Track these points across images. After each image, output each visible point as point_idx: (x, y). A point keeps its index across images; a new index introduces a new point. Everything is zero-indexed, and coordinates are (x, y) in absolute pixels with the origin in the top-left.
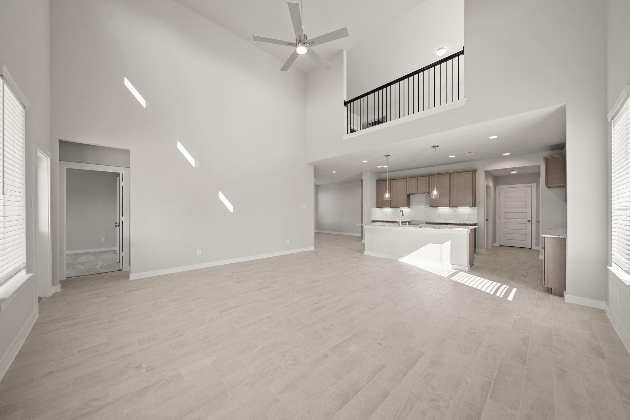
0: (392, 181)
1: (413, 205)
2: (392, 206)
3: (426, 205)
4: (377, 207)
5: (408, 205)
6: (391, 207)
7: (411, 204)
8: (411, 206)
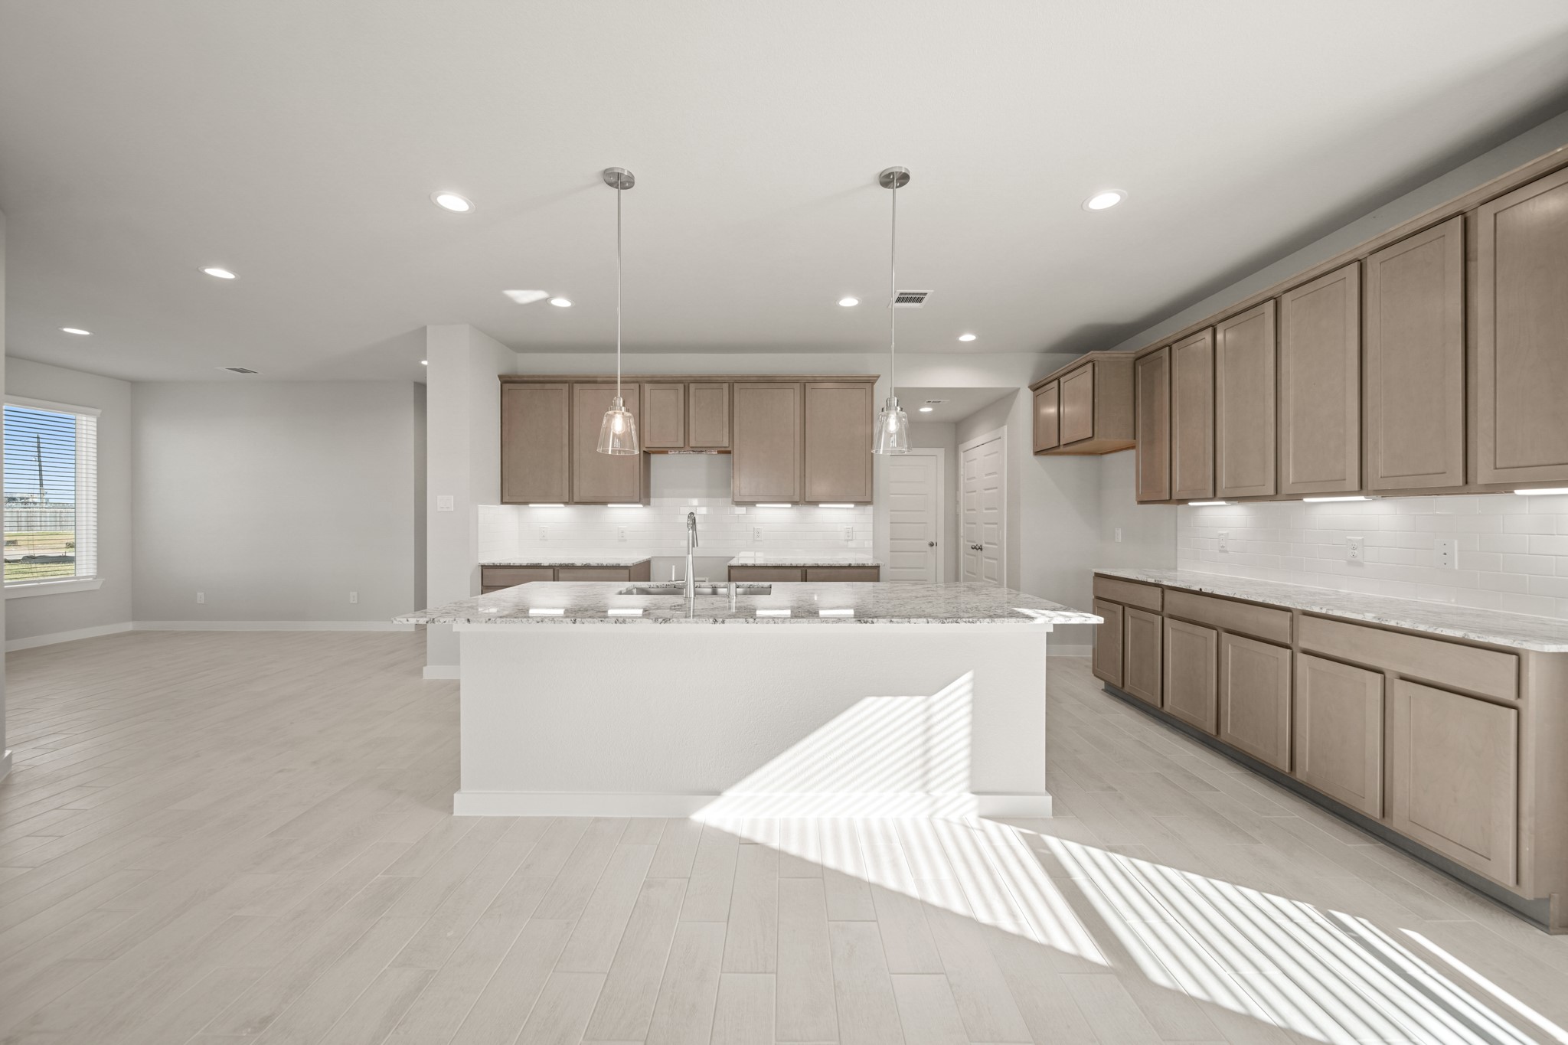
0: (577, 387)
1: (662, 497)
2: (576, 499)
3: (709, 496)
4: (503, 503)
5: (643, 495)
6: (570, 501)
7: (652, 494)
8: (652, 500)
